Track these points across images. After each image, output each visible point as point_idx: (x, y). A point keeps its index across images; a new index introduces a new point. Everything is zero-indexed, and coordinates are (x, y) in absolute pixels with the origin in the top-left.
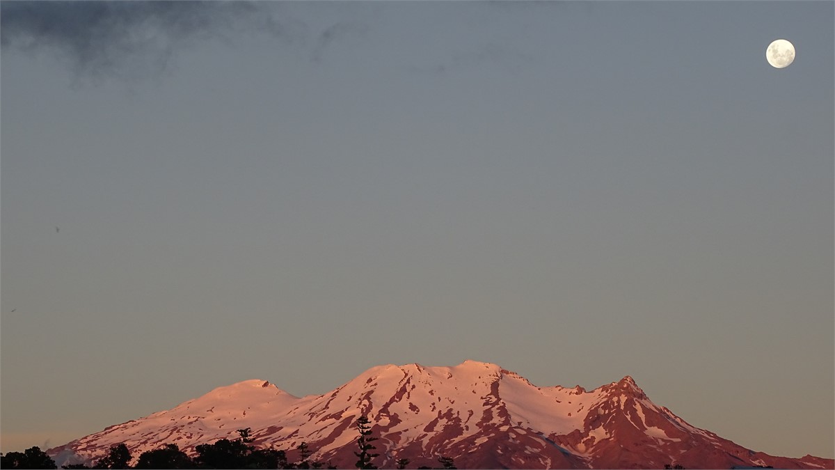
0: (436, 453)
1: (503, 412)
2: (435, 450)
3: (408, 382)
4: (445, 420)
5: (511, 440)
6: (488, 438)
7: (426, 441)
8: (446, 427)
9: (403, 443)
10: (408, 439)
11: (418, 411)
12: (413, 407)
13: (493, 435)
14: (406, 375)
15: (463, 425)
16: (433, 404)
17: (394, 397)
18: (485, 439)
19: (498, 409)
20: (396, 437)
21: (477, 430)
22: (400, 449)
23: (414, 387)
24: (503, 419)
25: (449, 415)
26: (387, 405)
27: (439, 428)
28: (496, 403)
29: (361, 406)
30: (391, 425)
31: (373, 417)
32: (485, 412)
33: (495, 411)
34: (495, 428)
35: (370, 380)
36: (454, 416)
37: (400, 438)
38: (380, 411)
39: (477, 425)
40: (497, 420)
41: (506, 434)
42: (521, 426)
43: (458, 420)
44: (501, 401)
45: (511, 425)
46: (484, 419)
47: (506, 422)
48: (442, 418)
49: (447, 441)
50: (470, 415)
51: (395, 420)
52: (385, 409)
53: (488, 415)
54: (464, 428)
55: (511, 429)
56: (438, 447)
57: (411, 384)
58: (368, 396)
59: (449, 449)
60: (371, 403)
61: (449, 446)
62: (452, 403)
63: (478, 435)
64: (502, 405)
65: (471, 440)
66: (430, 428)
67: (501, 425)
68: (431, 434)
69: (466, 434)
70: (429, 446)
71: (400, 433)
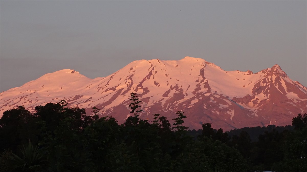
0: (169, 109)
1: (207, 85)
2: (169, 107)
3: (153, 69)
4: (174, 90)
5: (211, 101)
6: (199, 100)
7: (163, 102)
8: (175, 94)
9: (150, 104)
10: (154, 101)
11: (159, 86)
12: (156, 84)
13: (201, 98)
14: (152, 65)
15: (184, 93)
16: (168, 81)
17: (145, 78)
18: (196, 101)
19: (204, 84)
20: (147, 100)
21: (193, 96)
22: (149, 107)
23: (156, 72)
24: (207, 89)
25: (176, 87)
26: (142, 83)
27: (171, 95)
28: (203, 81)
29: (127, 83)
30: (144, 94)
31: (134, 89)
32: (197, 85)
33: (202, 85)
34: (202, 94)
35: (132, 69)
36: (179, 88)
37: (149, 101)
38: (138, 86)
39: (192, 93)
40: (203, 90)
41: (208, 98)
42: (217, 93)
43: (182, 90)
44: (206, 79)
45: (211, 93)
46: (197, 90)
47: (209, 91)
48: (172, 89)
49: (176, 102)
50: (189, 87)
51: (146, 91)
52: (140, 85)
53: (198, 88)
54: (185, 95)
55: (211, 95)
56: (171, 105)
57: (155, 70)
58: (130, 78)
59: (177, 107)
60: (132, 81)
61: (177, 105)
62: (178, 81)
63: (193, 98)
64: (207, 81)
65: (189, 101)
66: (165, 95)
67: (206, 93)
68: (167, 98)
69: (186, 98)
70: (165, 105)
71: (149, 98)
